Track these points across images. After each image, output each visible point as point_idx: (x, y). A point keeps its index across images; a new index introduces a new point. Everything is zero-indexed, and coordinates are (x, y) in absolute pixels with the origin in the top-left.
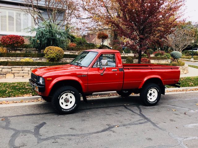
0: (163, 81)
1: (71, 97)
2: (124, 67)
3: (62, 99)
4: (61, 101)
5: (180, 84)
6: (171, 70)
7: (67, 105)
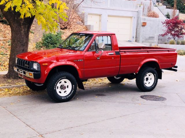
0: (159, 64)
1: (65, 82)
2: (121, 50)
3: (58, 88)
4: (58, 91)
5: (176, 67)
6: (168, 52)
7: (65, 92)
